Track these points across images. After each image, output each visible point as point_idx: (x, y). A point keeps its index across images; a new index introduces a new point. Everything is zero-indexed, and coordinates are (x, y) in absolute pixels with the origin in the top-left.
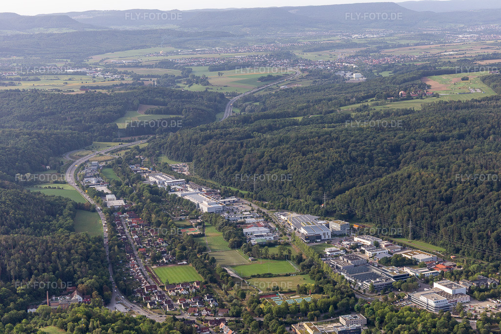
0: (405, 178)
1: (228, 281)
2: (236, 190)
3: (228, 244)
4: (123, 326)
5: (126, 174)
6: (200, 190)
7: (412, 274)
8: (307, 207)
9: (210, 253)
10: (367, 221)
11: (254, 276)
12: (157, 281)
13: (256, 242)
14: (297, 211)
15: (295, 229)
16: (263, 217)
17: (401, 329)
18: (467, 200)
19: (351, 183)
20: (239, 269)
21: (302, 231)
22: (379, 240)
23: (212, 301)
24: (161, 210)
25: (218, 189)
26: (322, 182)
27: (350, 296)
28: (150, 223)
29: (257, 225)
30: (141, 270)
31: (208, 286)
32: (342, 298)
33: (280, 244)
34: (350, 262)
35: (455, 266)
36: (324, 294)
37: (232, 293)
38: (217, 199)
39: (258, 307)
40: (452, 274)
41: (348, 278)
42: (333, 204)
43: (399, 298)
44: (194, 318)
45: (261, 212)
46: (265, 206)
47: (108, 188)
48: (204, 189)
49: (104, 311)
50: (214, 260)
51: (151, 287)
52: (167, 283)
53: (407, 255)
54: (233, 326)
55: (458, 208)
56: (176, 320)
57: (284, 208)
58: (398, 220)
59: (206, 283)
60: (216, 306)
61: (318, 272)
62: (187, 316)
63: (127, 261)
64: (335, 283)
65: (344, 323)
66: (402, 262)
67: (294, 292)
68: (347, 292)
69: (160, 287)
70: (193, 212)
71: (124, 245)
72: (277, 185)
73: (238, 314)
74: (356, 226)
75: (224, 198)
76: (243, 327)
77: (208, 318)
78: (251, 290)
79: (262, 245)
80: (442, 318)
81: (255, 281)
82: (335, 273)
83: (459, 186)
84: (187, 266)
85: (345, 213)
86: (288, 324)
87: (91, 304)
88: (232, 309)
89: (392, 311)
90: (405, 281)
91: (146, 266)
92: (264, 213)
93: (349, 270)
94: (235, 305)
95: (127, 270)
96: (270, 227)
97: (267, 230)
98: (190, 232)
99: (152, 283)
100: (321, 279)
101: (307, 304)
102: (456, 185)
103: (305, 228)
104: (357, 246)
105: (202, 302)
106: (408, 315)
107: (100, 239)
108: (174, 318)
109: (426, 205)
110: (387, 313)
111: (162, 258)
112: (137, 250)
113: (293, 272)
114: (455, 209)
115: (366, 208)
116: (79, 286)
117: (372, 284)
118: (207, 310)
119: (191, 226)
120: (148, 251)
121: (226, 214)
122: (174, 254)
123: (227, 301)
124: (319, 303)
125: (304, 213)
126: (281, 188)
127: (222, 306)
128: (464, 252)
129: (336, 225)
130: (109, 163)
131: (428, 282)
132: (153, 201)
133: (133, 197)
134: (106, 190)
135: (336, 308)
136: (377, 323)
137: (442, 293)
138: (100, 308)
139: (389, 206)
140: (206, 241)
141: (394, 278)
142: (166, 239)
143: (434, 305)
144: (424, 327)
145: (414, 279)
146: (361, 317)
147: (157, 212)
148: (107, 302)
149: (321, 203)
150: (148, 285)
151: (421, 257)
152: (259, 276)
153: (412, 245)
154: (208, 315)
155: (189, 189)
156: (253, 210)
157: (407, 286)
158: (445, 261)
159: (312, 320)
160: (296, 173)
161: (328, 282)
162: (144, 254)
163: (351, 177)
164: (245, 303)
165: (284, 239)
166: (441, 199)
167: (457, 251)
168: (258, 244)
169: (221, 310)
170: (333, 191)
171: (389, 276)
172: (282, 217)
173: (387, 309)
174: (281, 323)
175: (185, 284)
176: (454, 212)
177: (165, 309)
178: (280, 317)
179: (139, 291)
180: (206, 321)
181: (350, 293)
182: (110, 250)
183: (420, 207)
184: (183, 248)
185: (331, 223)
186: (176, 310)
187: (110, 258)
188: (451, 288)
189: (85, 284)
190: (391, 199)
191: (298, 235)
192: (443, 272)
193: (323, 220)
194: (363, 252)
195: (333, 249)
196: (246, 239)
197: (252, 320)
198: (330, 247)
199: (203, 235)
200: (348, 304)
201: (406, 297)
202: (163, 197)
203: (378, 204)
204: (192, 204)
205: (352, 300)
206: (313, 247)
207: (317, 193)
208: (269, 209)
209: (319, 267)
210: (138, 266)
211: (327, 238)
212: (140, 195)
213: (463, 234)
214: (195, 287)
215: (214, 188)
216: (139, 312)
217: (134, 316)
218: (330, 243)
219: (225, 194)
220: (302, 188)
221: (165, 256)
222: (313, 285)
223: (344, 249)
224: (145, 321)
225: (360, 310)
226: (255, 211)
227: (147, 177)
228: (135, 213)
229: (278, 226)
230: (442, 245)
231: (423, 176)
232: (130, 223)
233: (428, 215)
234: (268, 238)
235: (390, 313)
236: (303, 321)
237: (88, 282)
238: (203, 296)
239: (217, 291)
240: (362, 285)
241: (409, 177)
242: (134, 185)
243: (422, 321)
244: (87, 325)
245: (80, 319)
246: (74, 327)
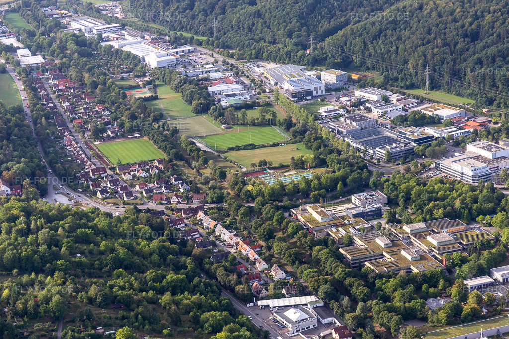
0: (416, 10)
1: (199, 157)
2: (189, 35)
3: (191, 108)
4: (75, 224)
5: (39, 21)
6: (143, 37)
7: (436, 135)
8: (288, 54)
9: (168, 120)
10: (368, 69)
11: (231, 149)
12: (105, 162)
13: (228, 104)
14: (275, 61)
15: (276, 84)
16: (231, 70)
17: (434, 207)
18: (499, 36)
19: (343, 19)
20: (211, 141)
21: (286, 86)
22: (388, 94)
23: (182, 184)
24: (94, 67)
25: (166, 35)
26: (304, 19)
27: (362, 168)
28: (82, 85)
29: (225, 81)
30: (80, 147)
31: (173, 165)
32: (352, 172)
33: (259, 105)
34: (354, 124)
35: (490, 122)
36: (327, 167)
37: (207, 172)
38: (167, 49)
39: (244, 189)
40: (489, 132)
41: (355, 145)
42: (322, 48)
43: (424, 167)
44: (161, 208)
45: (228, 63)
46: (232, 56)
47: (19, 40)
48: (147, 37)
49: (40, 204)
50: (176, 131)
51: (98, 169)
52: (120, 163)
53: (426, 110)
54: (215, 216)
55: (488, 46)
56: (139, 211)
57: (258, 56)
58: (410, 65)
59: (170, 161)
60: (188, 191)
61: (316, 139)
62: (152, 205)
63: (60, 137)
64: (339, 153)
65: (359, 203)
66: (422, 121)
67: (288, 166)
68: (357, 163)
69: (110, 169)
70: (138, 68)
71: (52, 115)
72: (245, 26)
73: (220, 199)
74: (355, 77)
75: (176, 48)
76: (228, 216)
77: (180, 206)
78: (231, 167)
79: (237, 108)
80: (485, 191)
81: (232, 155)
82: (338, 139)
83: (488, 18)
84: (141, 139)
85: (339, 60)
86: (287, 209)
87: (23, 197)
88: (211, 193)
89: (418, 184)
90: (430, 145)
91: (86, 143)
92: (232, 65)
93: (356, 135)
94: (213, 188)
95: (62, 148)
96: (242, 83)
97: (240, 87)
98: (139, 94)
99: (99, 164)
100: (320, 148)
101: (308, 182)
102: (483, 17)
103: (290, 82)
104: (360, 103)
105: (169, 186)
106: (440, 189)
107: (19, 110)
108: (136, 208)
109: (445, 44)
110: (412, 187)
111: (106, 131)
112: (72, 121)
113: (282, 141)
114: (484, 47)
115: (367, 53)
116: (5, 173)
117: (388, 152)
118: (177, 196)
119: (138, 87)
120: (86, 122)
121: (181, 69)
122: (122, 125)
123: (202, 183)
124: (323, 180)
125: (284, 63)
126: (250, 30)
127: (197, 190)
128: (499, 103)
129: (330, 77)
130: (13, 6)
131: (459, 144)
132: (81, 54)
133: (54, 51)
134: (16, 44)
135: (345, 184)
136: (401, 202)
137: (478, 158)
138: (37, 200)
139: (397, 48)
140: (161, 106)
141: (415, 141)
142: (107, 105)
143: (471, 174)
144: (462, 202)
145: (441, 141)
146: (380, 195)
147: (90, 70)
148: (43, 192)
149: (305, 49)
150: (93, 167)
151: (445, 113)
152: (238, 148)
153: (429, 97)
154: (179, 203)
155: (127, 37)
156: (216, 62)
157: (434, 151)
158: (475, 116)
159: (316, 201)
160: (270, 9)
161: (331, 152)
162: (82, 127)
163: (342, 11)
164: (225, 184)
165: (263, 98)
166: (465, 36)
167: (490, 102)
168: (231, 106)
169: (195, 196)
170: (321, 31)
171: (408, 139)
172: (257, 69)
173: (412, 182)
174: (278, 208)
175: (142, 164)
176: (484, 52)
177: (121, 197)
178: (274, 201)
179: (83, 176)
180: (179, 211)
181: (361, 164)
182: (35, 123)
183: (438, 47)
184: (133, 117)
185: (322, 74)
186: (136, 198)
187: (37, 134)
188: (489, 150)
189: (12, 171)
190: (399, 38)
191: (281, 91)
192: (476, 131)
193: (311, 70)
194: (369, 110)
195: (330, 107)
196: (214, 101)
197: (239, 207)
198: (324, 105)
199: (156, 98)
200: (360, 178)
201: (433, 166)
202: (94, 50)
203: (382, 46)
204: (135, 57)
205: (365, 174)
206: (304, 107)
207: (300, 35)
208: (238, 59)
209: (316, 132)
210: (77, 143)
211: (319, 93)
212: (63, 48)
213: (497, 80)
214: (157, 168)
215: (160, 34)
216: (87, 204)
217: (84, 209)
218: (324, 100)
219: (177, 42)
220: (278, 30)
221: (109, 128)
222: (312, 156)
223: (343, 107)
224: (98, 215)
225: (378, 186)
226: (220, 63)
227: (68, 23)
229: (253, 81)
230: (470, 96)
231: (438, 6)
232: (56, 86)
233: (449, 58)
234: (242, 98)
235: (417, 187)
236: (305, 204)
237: (16, 167)
238: (169, 177)
239: (187, 171)
240: (375, 153)
241: (420, 8)
242: (52, 35)
243: (459, 196)
244: (28, 224)
245: (17, 218)
246: (11, 228)
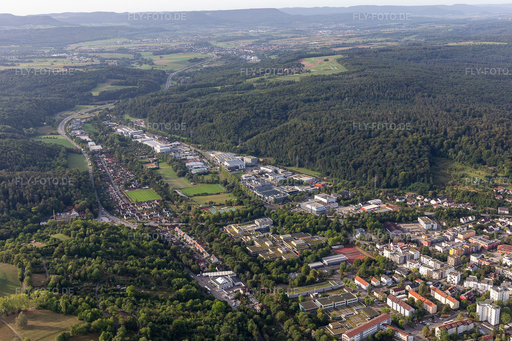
0: (293, 127)
1: (178, 199)
2: (178, 137)
3: (176, 174)
4: (110, 232)
5: (101, 127)
6: (154, 137)
7: (300, 190)
8: (228, 147)
9: (164, 180)
10: (268, 156)
11: (195, 195)
12: (129, 201)
13: (195, 172)
14: (221, 151)
15: (221, 163)
16: (198, 155)
17: (296, 226)
18: (333, 141)
19: (257, 131)
20: (186, 191)
21: (226, 163)
22: (277, 169)
23: (168, 213)
24: (128, 152)
25: (166, 136)
26: (237, 131)
27: (261, 206)
28: (121, 161)
29: (195, 160)
30: (117, 193)
31: (164, 203)
32: (256, 208)
33: (211, 173)
34: (259, 184)
35: (327, 184)
36: (244, 205)
37: (182, 207)
38: (166, 143)
39: (200, 216)
40: (326, 189)
41: (259, 195)
42: (245, 145)
43: (293, 206)
44: (157, 225)
45: (197, 151)
46: (199, 148)
47: (89, 137)
48: (156, 137)
49: (94, 222)
50: (167, 185)
51: (125, 204)
52: (137, 201)
53: (296, 178)
54: (184, 229)
55: (328, 146)
56: (145, 226)
57: (213, 149)
58: (289, 155)
59: (163, 200)
60: (171, 216)
61: (239, 191)
62: (152, 223)
63: (107, 187)
64: (250, 198)
65: (258, 224)
66: (293, 183)
67: (224, 205)
68: (259, 203)
69: (132, 204)
70: (150, 153)
71: (104, 176)
72: (207, 133)
73: (187, 221)
74: (261, 160)
75: (171, 143)
76: (191, 229)
77: (166, 224)
78: (194, 205)
79: (199, 174)
80: (322, 219)
81: (195, 198)
82: (250, 191)
83: (328, 132)
84: (149, 189)
85: (253, 151)
86: (221, 226)
87: (85, 218)
88: (182, 217)
89: (289, 215)
90: (296, 195)
91: (120, 191)
92: (199, 152)
93: (259, 189)
94: (184, 215)
95: (108, 193)
96: (204, 162)
97: (202, 164)
98: (149, 166)
99: (126, 202)
100: (240, 195)
101: (233, 213)
102: (326, 131)
103: (228, 162)
104: (263, 173)
105: (161, 214)
106: (300, 217)
107: (87, 173)
108: (143, 225)
109: (307, 145)
110: (286, 216)
111: (131, 185)
112: (114, 179)
113: (222, 192)
114: (326, 147)
115: (268, 148)
116: (76, 205)
117: (275, 198)
118: (165, 219)
119: (150, 162)
120: (121, 180)
121: (173, 154)
122: (139, 182)
123: (179, 212)
124: (241, 212)
125: (226, 152)
126: (209, 135)
127: (176, 216)
128: (332, 175)
129: (248, 160)
130: (88, 120)
131: (311, 195)
132: (121, 145)
133: (107, 143)
134: (88, 139)
135: (252, 214)
136: (280, 223)
137: (320, 202)
138: (92, 220)
139: (283, 146)
140: (161, 173)
141: (289, 193)
142: (133, 171)
143: (316, 210)
144: (310, 225)
145: (302, 193)
146: (268, 220)
147: (125, 153)
148: (96, 216)
149: (237, 145)
150: (123, 203)
151: (305, 179)
152: (199, 195)
153: (298, 171)
154: (166, 222)
155: (146, 137)
156: (191, 150)
157: (298, 198)
158: (320, 181)
159: (237, 223)
160: (220, 124)
161: (246, 197)
162: (119, 182)
163: (256, 126)
164: (191, 213)
165: (214, 170)
166: (317, 141)
167: (328, 174)
168: (196, 173)
169: (174, 219)
170: (245, 136)
171: (286, 192)
172: (212, 155)
173: (286, 214)
174: (216, 226)
175: (149, 202)
176: (326, 149)
177: (136, 219)
178: (215, 222)
179: (117, 208)
180: (166, 226)
181: (261, 204)
182: (94, 180)
183: (303, 146)
184: (146, 178)
185: (244, 158)
186: (144, 219)
187: (95, 186)
188: (326, 198)
189: (80, 204)
190: (284, 141)
191: (223, 166)
192: (320, 188)
193: (239, 156)
194: (267, 177)
195: (247, 175)
196: (188, 170)
197: (197, 225)
198: (245, 174)
199: (158, 168)
200: (260, 211)
201: (297, 206)
202: (128, 143)
203: (275, 145)
204: (149, 147)
205: (262, 209)
206: (234, 175)
207: (234, 138)
208: (202, 150)
209: (239, 187)
210: (115, 191)
211: (242, 168)
212: (112, 142)
213: (331, 163)
214: (156, 204)
215: (163, 136)
216: (118, 222)
217: (116, 225)
218: (245, 171)
219: (171, 140)
220: (223, 135)
221: (133, 183)
222: (236, 200)
223: (254, 175)
224: (123, 228)
225: (268, 215)
226: (193, 151)
227: (116, 129)
228: (110, 154)
229: (209, 161)
230: (318, 171)
231: (304, 125)
232: (107, 161)
233: (308, 151)
234: (203, 169)
235: (288, 216)
236: (231, 224)
237: (82, 202)
238: (162, 209)
239: (171, 206)
240: (268, 199)
241: (295, 126)
242: (107, 135)
243: (309, 221)
244: (85, 232)
245: (79, 228)
246: (76, 234)
